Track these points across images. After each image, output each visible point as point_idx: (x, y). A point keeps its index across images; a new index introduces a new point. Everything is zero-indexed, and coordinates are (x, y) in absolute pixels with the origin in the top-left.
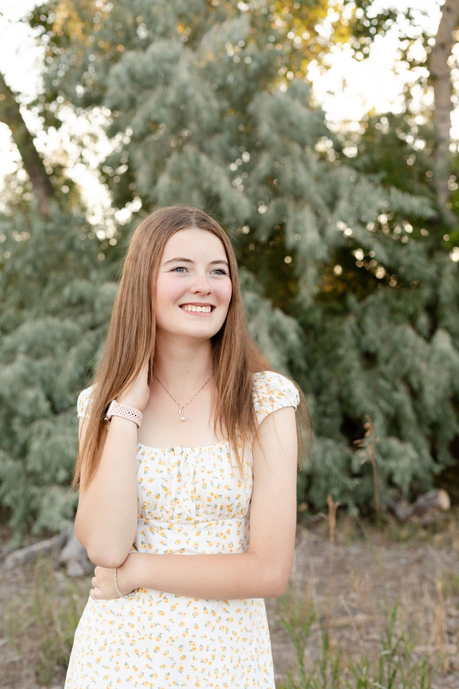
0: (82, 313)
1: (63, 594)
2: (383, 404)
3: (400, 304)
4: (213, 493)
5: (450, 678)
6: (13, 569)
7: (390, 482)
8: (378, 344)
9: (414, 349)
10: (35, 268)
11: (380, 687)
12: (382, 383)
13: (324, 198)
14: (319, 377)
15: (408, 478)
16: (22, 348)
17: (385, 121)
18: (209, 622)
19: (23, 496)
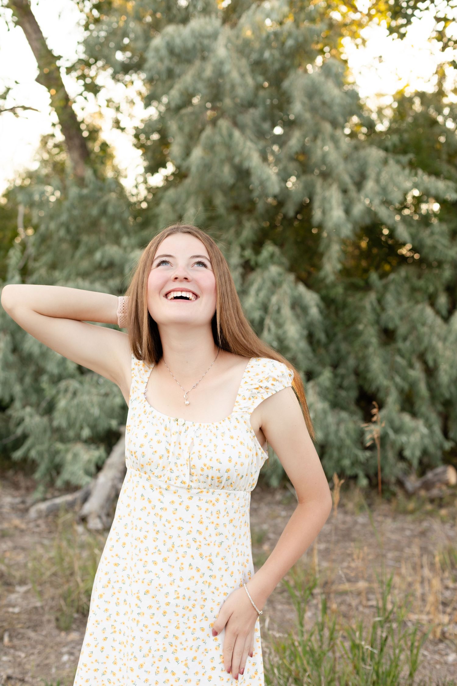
0: (112, 276)
1: (82, 546)
2: (398, 379)
3: (421, 283)
4: (206, 464)
5: (441, 646)
6: (35, 520)
7: (401, 456)
8: (397, 321)
9: (431, 327)
10: (68, 231)
11: (371, 650)
12: (399, 359)
13: (352, 177)
14: (338, 351)
15: (418, 453)
17: (417, 101)
18: (193, 577)
19: (48, 450)
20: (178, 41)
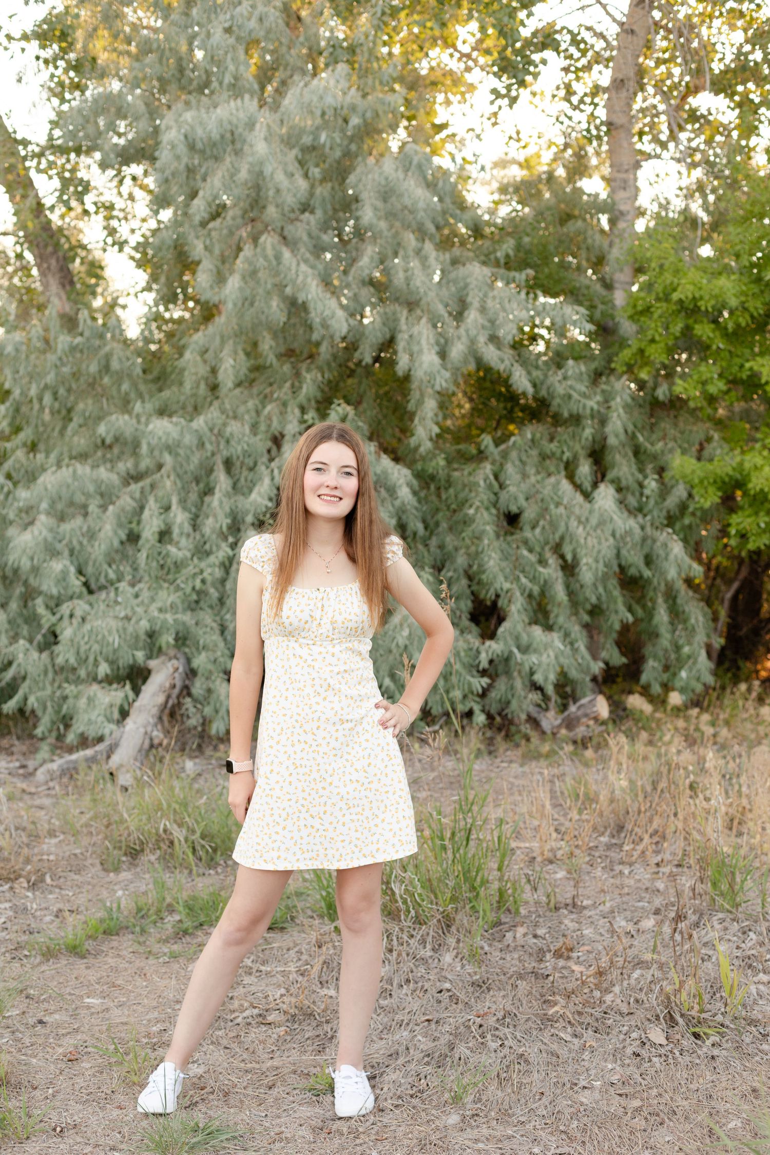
0: (121, 457)
2: (524, 581)
3: (554, 447)
8: (522, 502)
9: (569, 508)
10: (56, 396)
12: (525, 553)
16: (44, 505)
19: (52, 697)
20: (200, 132)
